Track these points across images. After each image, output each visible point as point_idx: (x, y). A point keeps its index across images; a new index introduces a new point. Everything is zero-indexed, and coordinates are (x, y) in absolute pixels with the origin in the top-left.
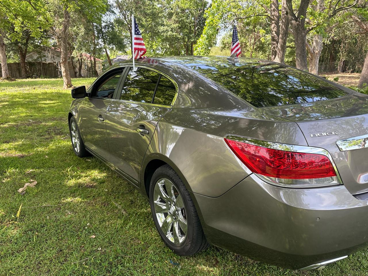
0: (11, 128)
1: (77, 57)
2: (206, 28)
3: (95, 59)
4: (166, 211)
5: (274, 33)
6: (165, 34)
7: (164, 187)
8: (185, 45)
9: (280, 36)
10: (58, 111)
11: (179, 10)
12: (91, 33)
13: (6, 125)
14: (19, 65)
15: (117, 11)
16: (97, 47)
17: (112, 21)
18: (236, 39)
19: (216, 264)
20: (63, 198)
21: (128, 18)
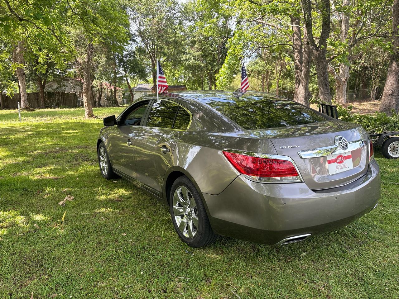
0: (40, 155)
1: (97, 86)
2: (228, 58)
3: (115, 88)
4: (182, 214)
5: (297, 61)
6: (187, 63)
7: (181, 194)
8: (208, 73)
9: (304, 65)
10: (81, 140)
11: (202, 38)
12: (112, 62)
13: (35, 153)
14: (38, 95)
15: (139, 40)
16: (118, 76)
17: (134, 50)
19: (222, 253)
20: (97, 209)
21: (150, 46)
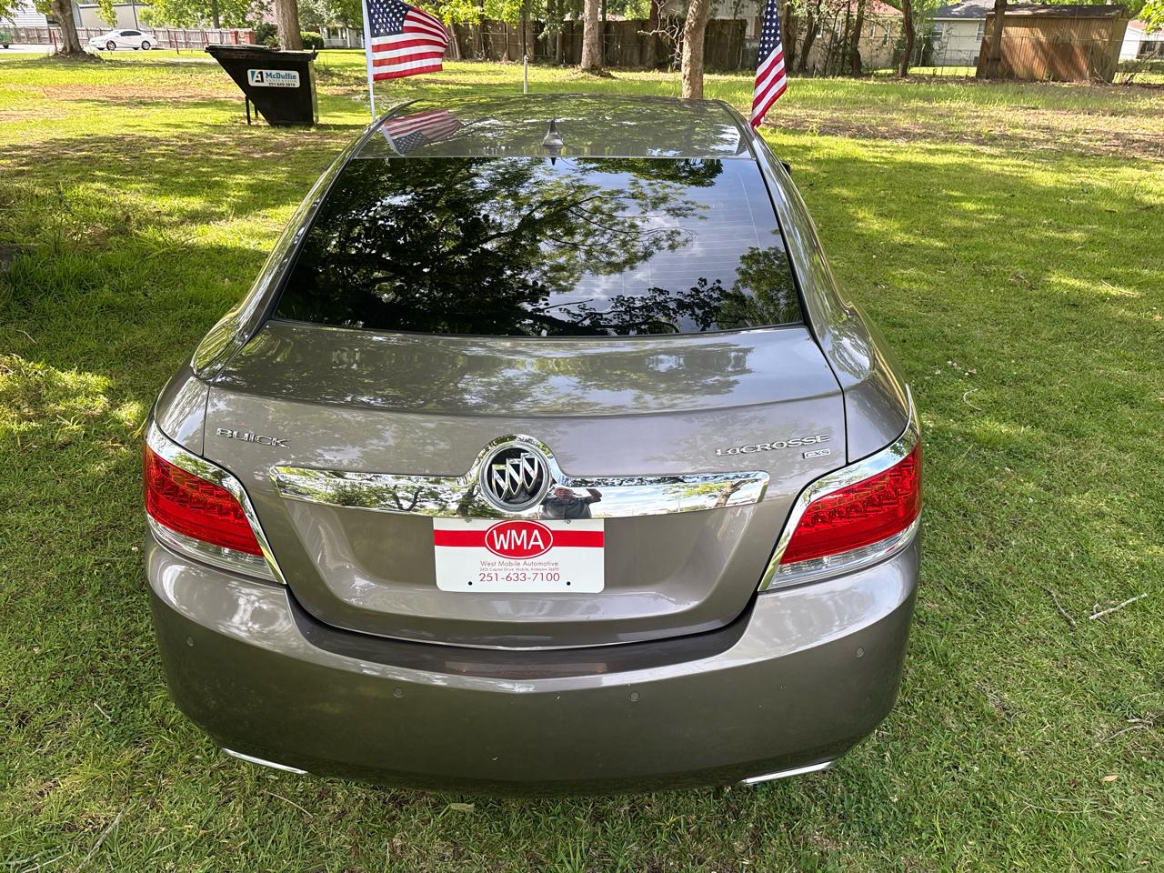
18: (772, 39)
